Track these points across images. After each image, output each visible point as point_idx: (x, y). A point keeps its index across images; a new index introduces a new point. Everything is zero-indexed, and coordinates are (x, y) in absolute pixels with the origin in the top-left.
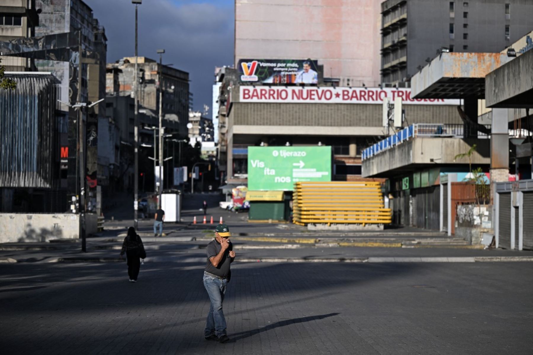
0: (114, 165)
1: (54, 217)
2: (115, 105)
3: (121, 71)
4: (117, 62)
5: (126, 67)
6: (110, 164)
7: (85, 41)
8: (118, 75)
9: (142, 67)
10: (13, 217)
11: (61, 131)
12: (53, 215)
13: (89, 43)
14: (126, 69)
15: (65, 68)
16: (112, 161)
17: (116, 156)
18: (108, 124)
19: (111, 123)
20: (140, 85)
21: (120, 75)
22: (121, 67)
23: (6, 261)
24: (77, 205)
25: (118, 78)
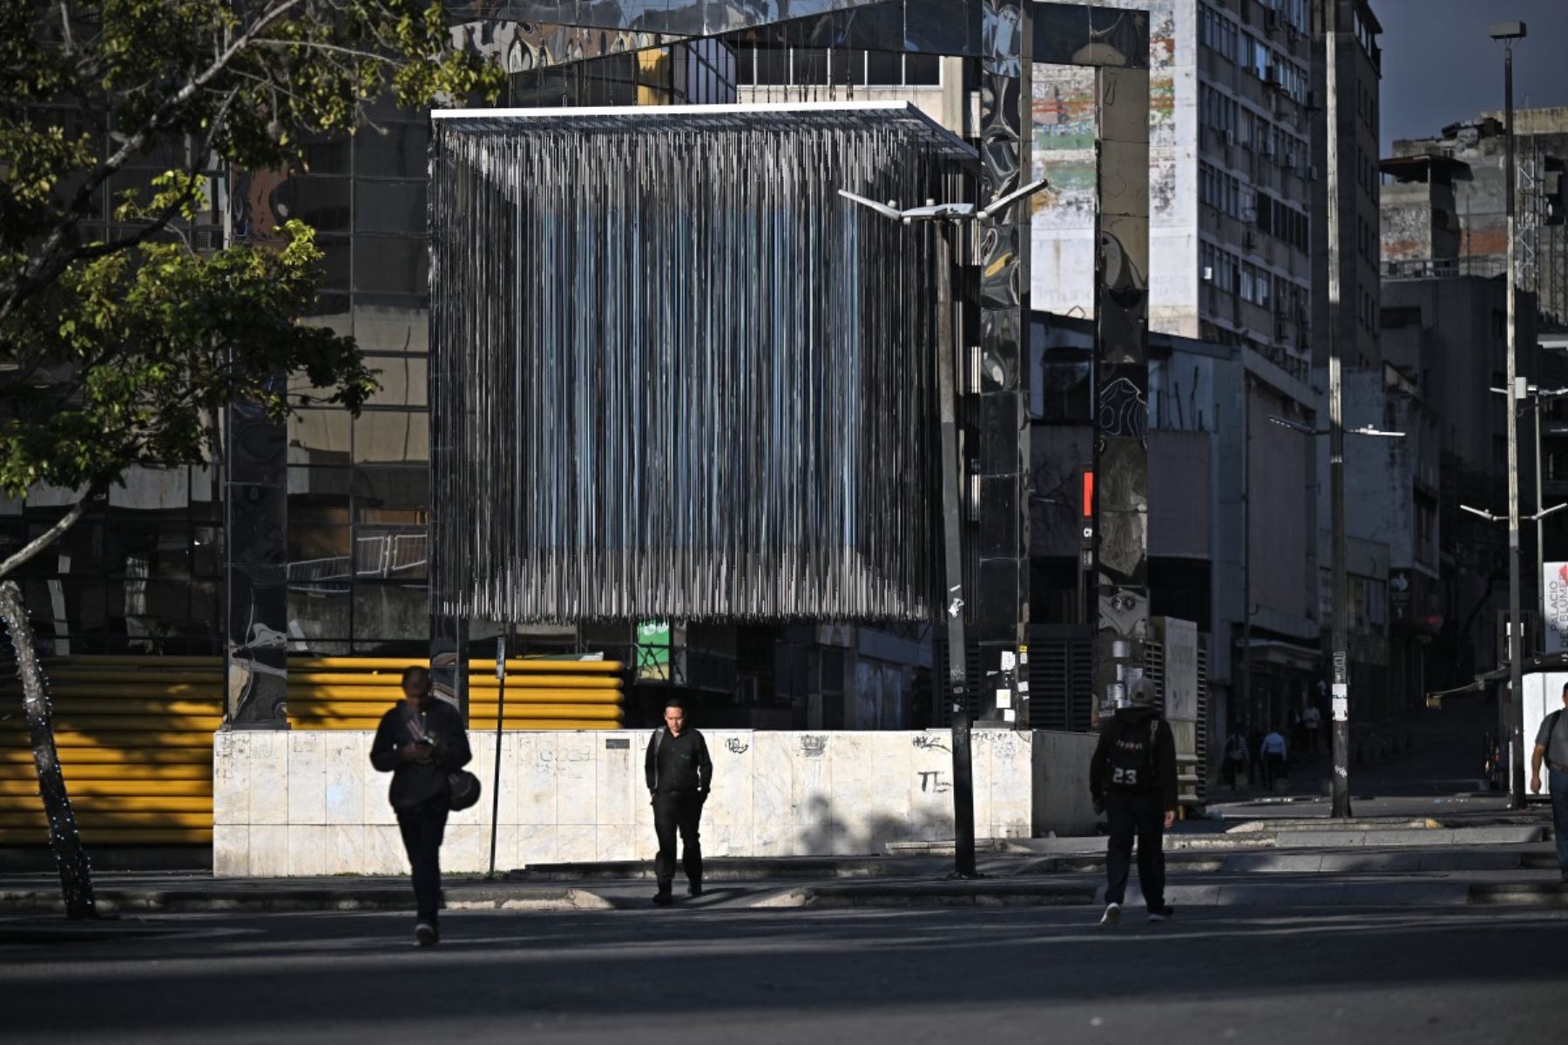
0: (1408, 573)
1: (917, 741)
2: (1427, 320)
3: (1463, 170)
4: (1450, 133)
5: (1489, 153)
6: (1394, 573)
7: (1269, 33)
8: (1451, 187)
9: (1556, 149)
10: (742, 743)
11: (1152, 422)
12: (918, 734)
13: (1292, 44)
14: (1489, 162)
15: (1178, 151)
16: (1403, 557)
17: (1421, 535)
18: (1381, 396)
19: (1394, 389)
20: (1547, 230)
21: (1462, 189)
22: (1466, 155)
23: (561, 904)
24: (1023, 686)
25: (1452, 204)
